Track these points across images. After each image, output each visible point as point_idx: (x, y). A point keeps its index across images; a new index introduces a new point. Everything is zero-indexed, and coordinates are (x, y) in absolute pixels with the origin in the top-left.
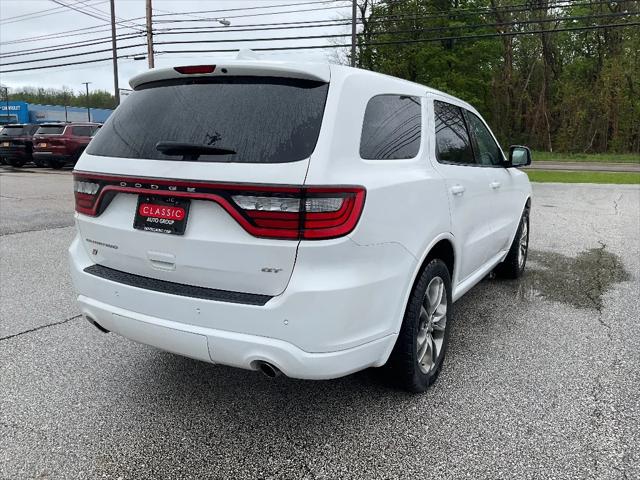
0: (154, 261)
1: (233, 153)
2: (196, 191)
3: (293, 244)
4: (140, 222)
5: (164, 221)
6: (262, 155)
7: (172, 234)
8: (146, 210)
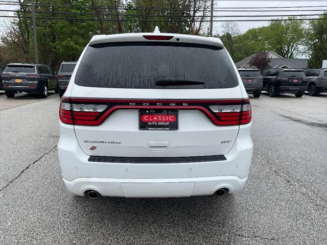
0: (151, 147)
1: (203, 83)
2: (189, 105)
3: (236, 127)
4: (143, 126)
5: (161, 123)
6: (219, 84)
7: (170, 130)
8: (146, 118)
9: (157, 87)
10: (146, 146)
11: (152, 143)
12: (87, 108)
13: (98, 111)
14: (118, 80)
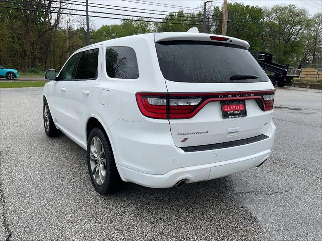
0: (229, 133)
4: (225, 115)
5: (236, 112)
7: (243, 117)
8: (226, 109)
9: (231, 81)
10: (226, 132)
11: (230, 129)
12: (181, 103)
13: (192, 104)
14: (205, 75)
